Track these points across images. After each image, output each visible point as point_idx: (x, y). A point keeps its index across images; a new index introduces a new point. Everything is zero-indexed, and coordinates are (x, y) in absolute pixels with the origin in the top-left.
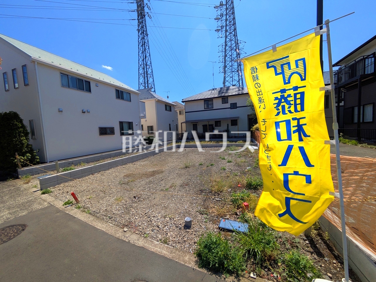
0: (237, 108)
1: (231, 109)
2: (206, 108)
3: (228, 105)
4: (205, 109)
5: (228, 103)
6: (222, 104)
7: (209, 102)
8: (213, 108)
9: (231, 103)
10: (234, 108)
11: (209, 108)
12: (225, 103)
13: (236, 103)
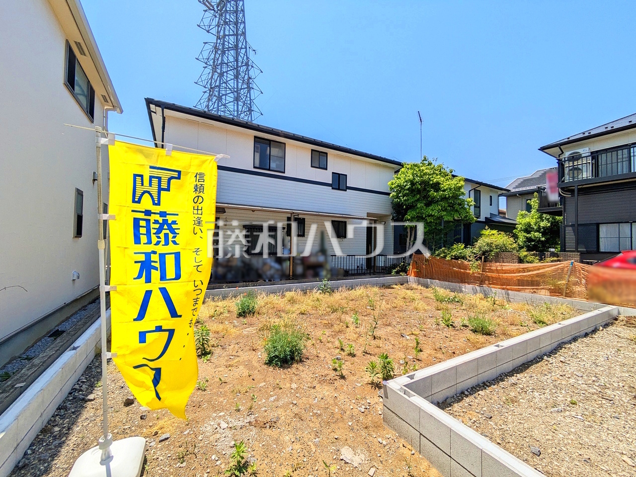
0: (346, 190)
1: (333, 188)
2: (257, 165)
3: (326, 176)
4: (255, 167)
5: (326, 169)
6: (312, 166)
7: (272, 149)
8: (284, 173)
9: (333, 173)
10: (339, 189)
11: (269, 170)
12: (318, 166)
13: (346, 175)
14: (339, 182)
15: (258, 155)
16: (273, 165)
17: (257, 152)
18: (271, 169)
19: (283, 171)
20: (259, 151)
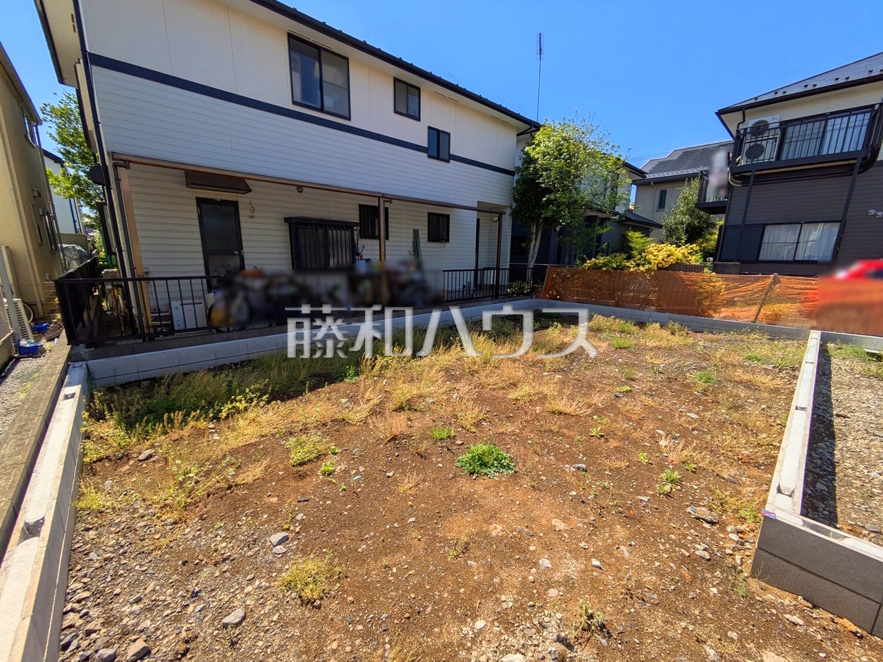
0: (449, 162)
1: (429, 157)
2: (298, 98)
3: (417, 133)
5: (418, 119)
6: (395, 112)
7: (323, 66)
8: (349, 119)
9: (429, 128)
10: (438, 158)
11: (322, 110)
12: (406, 113)
13: (449, 134)
14: (438, 147)
15: (297, 76)
16: (329, 103)
17: (296, 70)
18: (325, 109)
19: (347, 115)
20: (299, 68)
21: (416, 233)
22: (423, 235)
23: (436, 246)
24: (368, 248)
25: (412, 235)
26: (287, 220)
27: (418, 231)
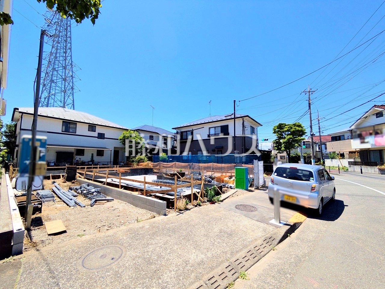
0: (104, 139)
1: (98, 138)
3: (95, 134)
4: (62, 131)
5: (95, 132)
6: (88, 131)
7: (70, 125)
9: (98, 133)
10: (101, 139)
11: (69, 132)
12: (91, 131)
13: (104, 134)
14: (101, 136)
15: (64, 127)
16: (71, 130)
19: (75, 132)
21: (92, 154)
22: (95, 154)
23: (99, 157)
24: (78, 158)
25: (91, 155)
26: (56, 152)
27: (93, 154)
